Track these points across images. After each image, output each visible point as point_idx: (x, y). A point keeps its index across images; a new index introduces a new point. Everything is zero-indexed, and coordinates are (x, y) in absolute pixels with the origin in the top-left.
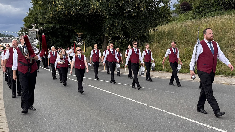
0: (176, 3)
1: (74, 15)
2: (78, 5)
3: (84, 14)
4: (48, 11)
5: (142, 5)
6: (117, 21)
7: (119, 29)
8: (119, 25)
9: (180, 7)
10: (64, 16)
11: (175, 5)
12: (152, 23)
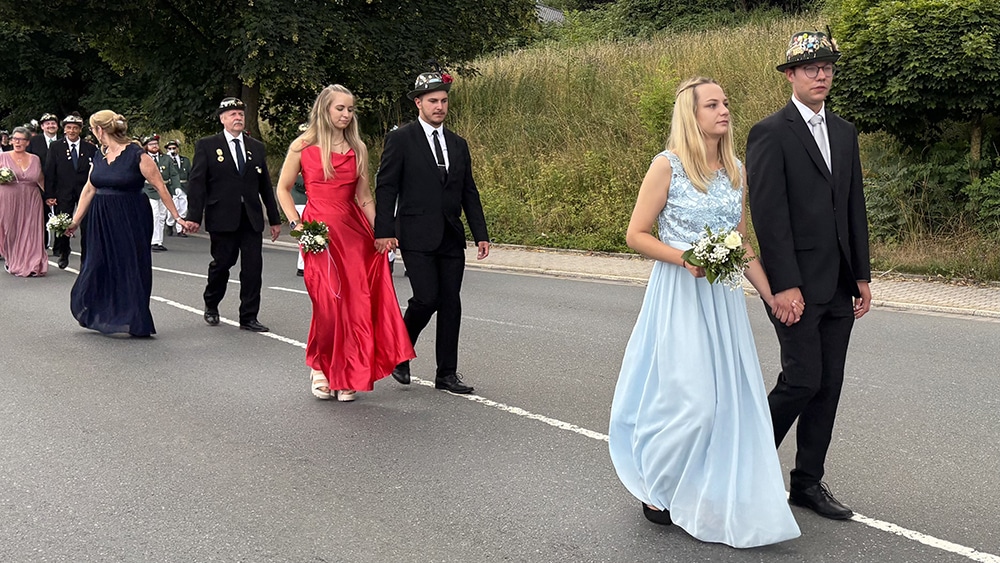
6: (295, 20)
8: (306, 39)
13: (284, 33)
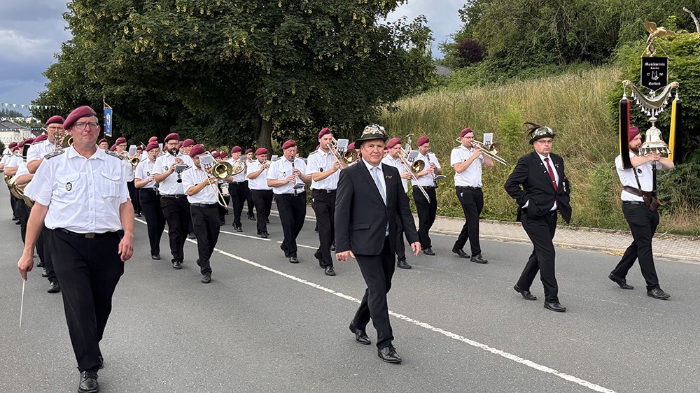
0: (448, 42)
1: (181, 65)
2: (193, 38)
3: (208, 61)
4: (112, 52)
5: (359, 43)
6: (294, 81)
7: (301, 103)
8: (300, 92)
9: (457, 51)
10: (154, 66)
11: (445, 46)
12: (384, 91)
13: (287, 89)
